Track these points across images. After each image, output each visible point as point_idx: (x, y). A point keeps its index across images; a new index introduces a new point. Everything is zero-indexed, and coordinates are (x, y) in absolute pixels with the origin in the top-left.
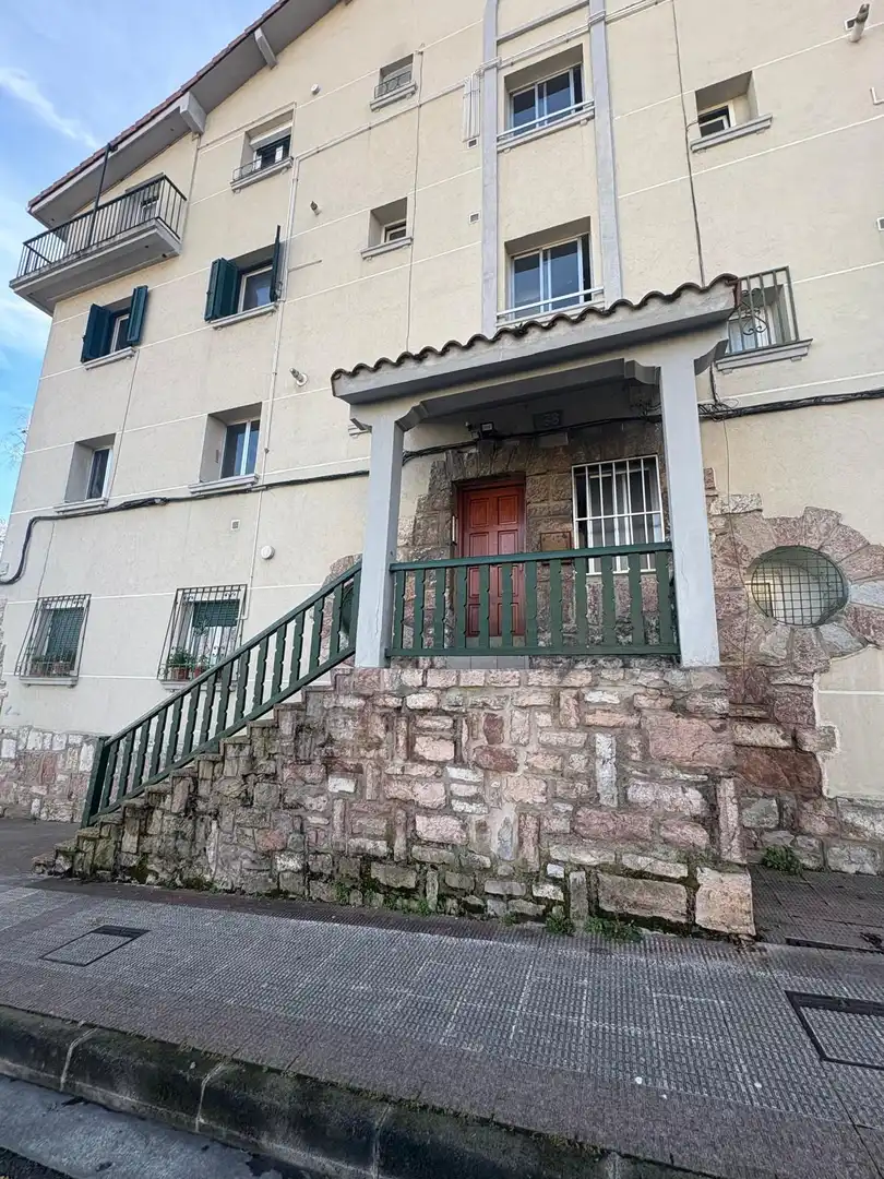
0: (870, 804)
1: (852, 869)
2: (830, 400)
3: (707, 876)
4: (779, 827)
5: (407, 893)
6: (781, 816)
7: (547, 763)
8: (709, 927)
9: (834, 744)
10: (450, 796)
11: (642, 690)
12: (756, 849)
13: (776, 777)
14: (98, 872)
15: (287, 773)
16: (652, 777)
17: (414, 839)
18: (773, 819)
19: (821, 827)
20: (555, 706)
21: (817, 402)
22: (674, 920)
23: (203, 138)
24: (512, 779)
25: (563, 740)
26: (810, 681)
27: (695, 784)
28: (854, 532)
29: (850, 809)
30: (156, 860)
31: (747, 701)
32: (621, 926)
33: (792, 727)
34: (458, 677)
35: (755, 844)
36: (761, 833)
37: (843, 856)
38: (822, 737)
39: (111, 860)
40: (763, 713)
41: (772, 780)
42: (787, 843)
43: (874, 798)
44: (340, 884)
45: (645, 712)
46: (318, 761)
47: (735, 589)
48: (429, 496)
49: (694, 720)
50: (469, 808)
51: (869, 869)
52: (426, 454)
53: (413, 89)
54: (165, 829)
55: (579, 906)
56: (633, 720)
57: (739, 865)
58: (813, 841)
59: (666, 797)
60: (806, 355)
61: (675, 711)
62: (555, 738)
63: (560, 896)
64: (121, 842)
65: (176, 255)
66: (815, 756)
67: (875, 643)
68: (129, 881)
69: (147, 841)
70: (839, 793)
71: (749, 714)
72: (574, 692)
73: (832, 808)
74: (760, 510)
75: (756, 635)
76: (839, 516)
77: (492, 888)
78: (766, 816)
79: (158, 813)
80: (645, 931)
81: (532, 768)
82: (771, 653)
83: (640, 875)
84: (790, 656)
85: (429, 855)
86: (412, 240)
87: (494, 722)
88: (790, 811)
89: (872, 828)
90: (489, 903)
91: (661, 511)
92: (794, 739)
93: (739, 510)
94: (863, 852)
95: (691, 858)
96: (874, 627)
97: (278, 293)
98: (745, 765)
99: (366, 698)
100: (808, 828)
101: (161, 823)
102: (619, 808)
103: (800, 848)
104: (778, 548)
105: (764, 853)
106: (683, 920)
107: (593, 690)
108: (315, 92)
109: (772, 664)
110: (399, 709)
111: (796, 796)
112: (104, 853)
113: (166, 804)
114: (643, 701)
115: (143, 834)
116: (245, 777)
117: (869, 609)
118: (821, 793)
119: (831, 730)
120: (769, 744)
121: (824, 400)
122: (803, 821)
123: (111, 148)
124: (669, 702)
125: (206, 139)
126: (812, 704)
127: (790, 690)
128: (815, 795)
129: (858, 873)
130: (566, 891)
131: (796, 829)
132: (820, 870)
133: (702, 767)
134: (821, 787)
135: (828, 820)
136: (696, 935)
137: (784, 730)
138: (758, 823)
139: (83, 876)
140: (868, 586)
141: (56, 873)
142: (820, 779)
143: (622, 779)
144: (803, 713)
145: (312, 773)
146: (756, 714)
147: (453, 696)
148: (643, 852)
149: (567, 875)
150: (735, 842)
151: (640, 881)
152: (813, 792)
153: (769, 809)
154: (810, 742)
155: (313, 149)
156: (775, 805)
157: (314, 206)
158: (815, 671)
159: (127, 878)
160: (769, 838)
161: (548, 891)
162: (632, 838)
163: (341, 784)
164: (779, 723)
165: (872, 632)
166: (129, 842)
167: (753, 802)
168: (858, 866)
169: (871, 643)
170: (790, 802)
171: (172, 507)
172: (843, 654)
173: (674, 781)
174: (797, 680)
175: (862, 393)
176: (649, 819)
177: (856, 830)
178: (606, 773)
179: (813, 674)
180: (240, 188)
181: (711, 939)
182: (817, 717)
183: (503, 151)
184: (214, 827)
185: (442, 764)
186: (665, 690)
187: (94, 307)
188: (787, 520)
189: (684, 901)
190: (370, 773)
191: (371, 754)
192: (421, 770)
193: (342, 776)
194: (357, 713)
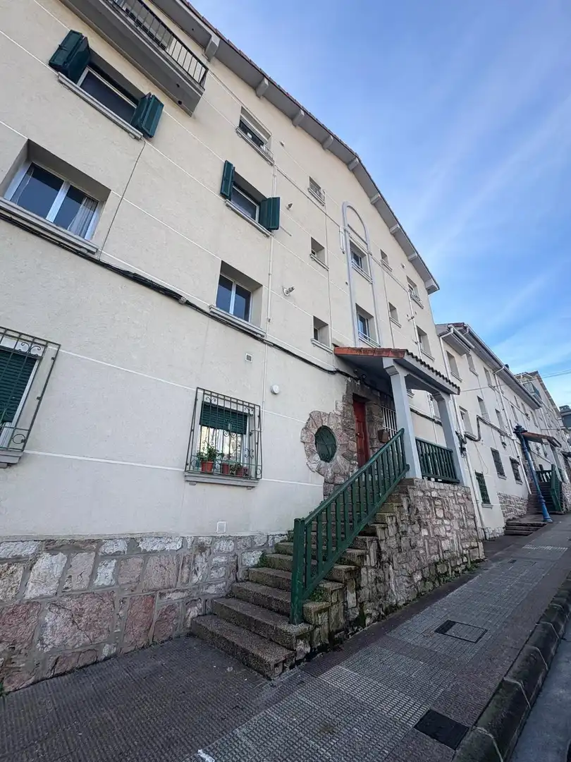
5: (446, 574)
7: (457, 516)
10: (446, 531)
14: (336, 636)
15: (409, 530)
16: (469, 518)
17: (443, 551)
24: (454, 522)
30: (369, 605)
39: (342, 620)
44: (432, 580)
50: (450, 535)
54: (370, 580)
56: (464, 501)
59: (471, 523)
64: (347, 602)
68: (357, 631)
69: (362, 592)
79: (363, 570)
101: (367, 576)
102: (467, 528)
108: (282, 145)
110: (431, 497)
112: (337, 617)
113: (367, 563)
115: (358, 588)
116: (395, 536)
139: (323, 648)
141: (298, 662)
145: (416, 528)
159: (356, 628)
163: (424, 532)
166: (351, 598)
178: (464, 518)
184: (391, 568)
185: (442, 519)
190: (430, 525)
191: (428, 517)
192: (439, 522)
193: (424, 528)
194: (422, 499)
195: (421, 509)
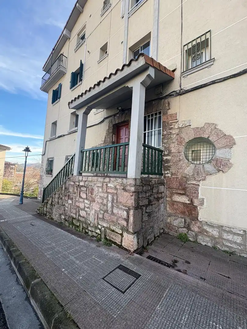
0: (212, 225)
1: (204, 244)
2: (218, 81)
3: (125, 234)
4: (184, 227)
5: (78, 227)
6: (185, 224)
7: (100, 201)
8: (124, 247)
9: (203, 204)
10: (85, 207)
11: (118, 184)
12: (177, 232)
13: (185, 212)
14: (42, 214)
15: (63, 198)
16: (118, 207)
17: (79, 215)
18: (182, 225)
19: (196, 229)
20: (102, 187)
21: (213, 82)
22: (118, 243)
23: (70, 39)
24: (94, 204)
25: (103, 195)
26: (199, 183)
27: (125, 210)
28: (220, 130)
29: (206, 225)
30: (48, 213)
31: (179, 188)
32: (109, 243)
33: (191, 197)
34: (87, 178)
35: (177, 231)
36: (178, 228)
37: (202, 239)
38: (200, 201)
39: (43, 212)
40: (184, 192)
41: (183, 213)
42: (186, 232)
43: (214, 223)
44: (69, 223)
45: (118, 189)
46: (67, 196)
47: (179, 153)
48: (108, 129)
49: (127, 193)
50: (88, 210)
51: (209, 244)
52: (109, 118)
53: (110, 5)
55: (103, 236)
56: (115, 192)
57: (132, 233)
58: (193, 233)
59: (120, 212)
60: (213, 64)
61: (124, 190)
62: (102, 195)
63: (100, 233)
65: (66, 73)
66: (197, 207)
67: (222, 171)
69: (47, 209)
70: (204, 220)
71: (179, 192)
72: (106, 183)
73: (200, 224)
74: (190, 125)
75: (184, 168)
76: (216, 125)
77: (90, 229)
78: (180, 223)
79: (48, 204)
80: (113, 245)
81: (98, 202)
82: (188, 173)
83: (113, 231)
84: (193, 175)
85: (81, 219)
86: (108, 54)
87: (92, 189)
88: (187, 223)
89: (212, 232)
90: (89, 232)
91: (161, 129)
92: (191, 201)
93: (184, 126)
94: (208, 239)
95: (123, 229)
96: (223, 165)
97: (82, 78)
98: (176, 208)
99: (74, 182)
100: (192, 229)
101: (48, 206)
102: (111, 214)
103: (189, 235)
104: (195, 138)
105: (178, 234)
106: (120, 244)
107: (109, 183)
108: (90, 16)
109: (188, 177)
110: (79, 185)
111: (190, 219)
112: (42, 210)
113: (49, 202)
114: (118, 187)
115: (46, 207)
116: (58, 198)
117: (222, 159)
118: (198, 219)
119: (203, 199)
120: (184, 202)
121: (216, 81)
122: (191, 227)
123: (53, 49)
124: (123, 187)
125: (71, 40)
126: (198, 190)
127: (192, 185)
128: (196, 219)
129: (205, 245)
130: (101, 232)
131: (189, 228)
132: (194, 242)
133: (127, 206)
134: (198, 217)
135: (198, 227)
136: (122, 248)
137: (189, 198)
138: (178, 225)
139: (40, 214)
140: (223, 150)
141: (37, 213)
142: (198, 214)
143: (112, 207)
144: (195, 193)
145: (66, 198)
146: (181, 192)
147: (87, 183)
148: (114, 225)
149: (101, 228)
150: (131, 227)
151: (113, 233)
152: (195, 218)
153: (182, 222)
154: (196, 203)
155: (89, 34)
156: (183, 220)
157: (88, 52)
158: (201, 180)
159: (44, 216)
160: (180, 230)
161: (98, 231)
162: (113, 222)
163: (70, 202)
164: (188, 196)
165: (222, 167)
166: (45, 209)
167: (177, 219)
168: (206, 243)
169: (221, 171)
170: (188, 220)
171: (65, 136)
172: (211, 174)
173: (121, 209)
174: (194, 182)
175: (230, 76)
176: (116, 218)
177: (207, 232)
178: (110, 205)
179: (200, 181)
180: (76, 51)
181: (125, 250)
182: (199, 195)
183: (130, 17)
184: (54, 208)
185: (84, 199)
186: (122, 184)
187: (53, 90)
188: (198, 128)
189: (120, 239)
190: (74, 199)
191: (74, 195)
192: (81, 200)
193: (70, 200)
194: (73, 186)
195: (71, 190)
